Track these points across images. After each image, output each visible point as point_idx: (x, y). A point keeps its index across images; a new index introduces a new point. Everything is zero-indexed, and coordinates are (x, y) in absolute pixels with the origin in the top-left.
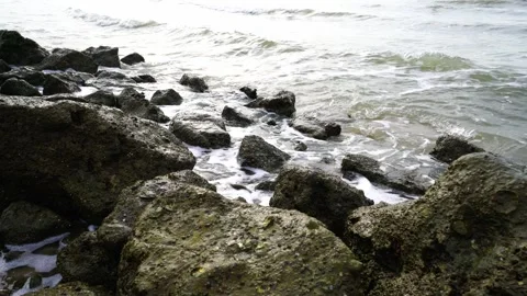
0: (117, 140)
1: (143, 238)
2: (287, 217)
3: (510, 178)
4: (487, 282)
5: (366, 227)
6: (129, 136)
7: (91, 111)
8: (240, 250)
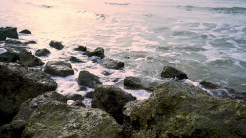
0: (18, 79)
1: (32, 127)
2: (94, 112)
3: (176, 91)
4: (167, 132)
5: (129, 112)
6: (24, 77)
7: (4, 67)
8: (74, 128)
